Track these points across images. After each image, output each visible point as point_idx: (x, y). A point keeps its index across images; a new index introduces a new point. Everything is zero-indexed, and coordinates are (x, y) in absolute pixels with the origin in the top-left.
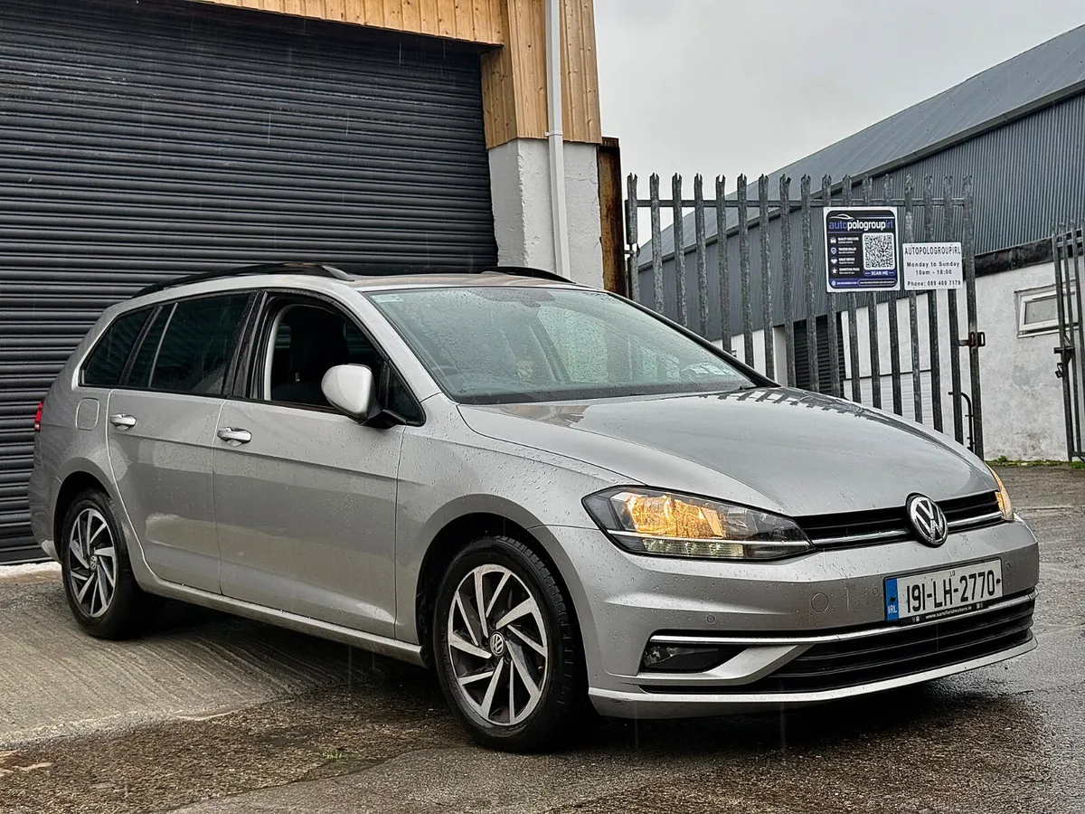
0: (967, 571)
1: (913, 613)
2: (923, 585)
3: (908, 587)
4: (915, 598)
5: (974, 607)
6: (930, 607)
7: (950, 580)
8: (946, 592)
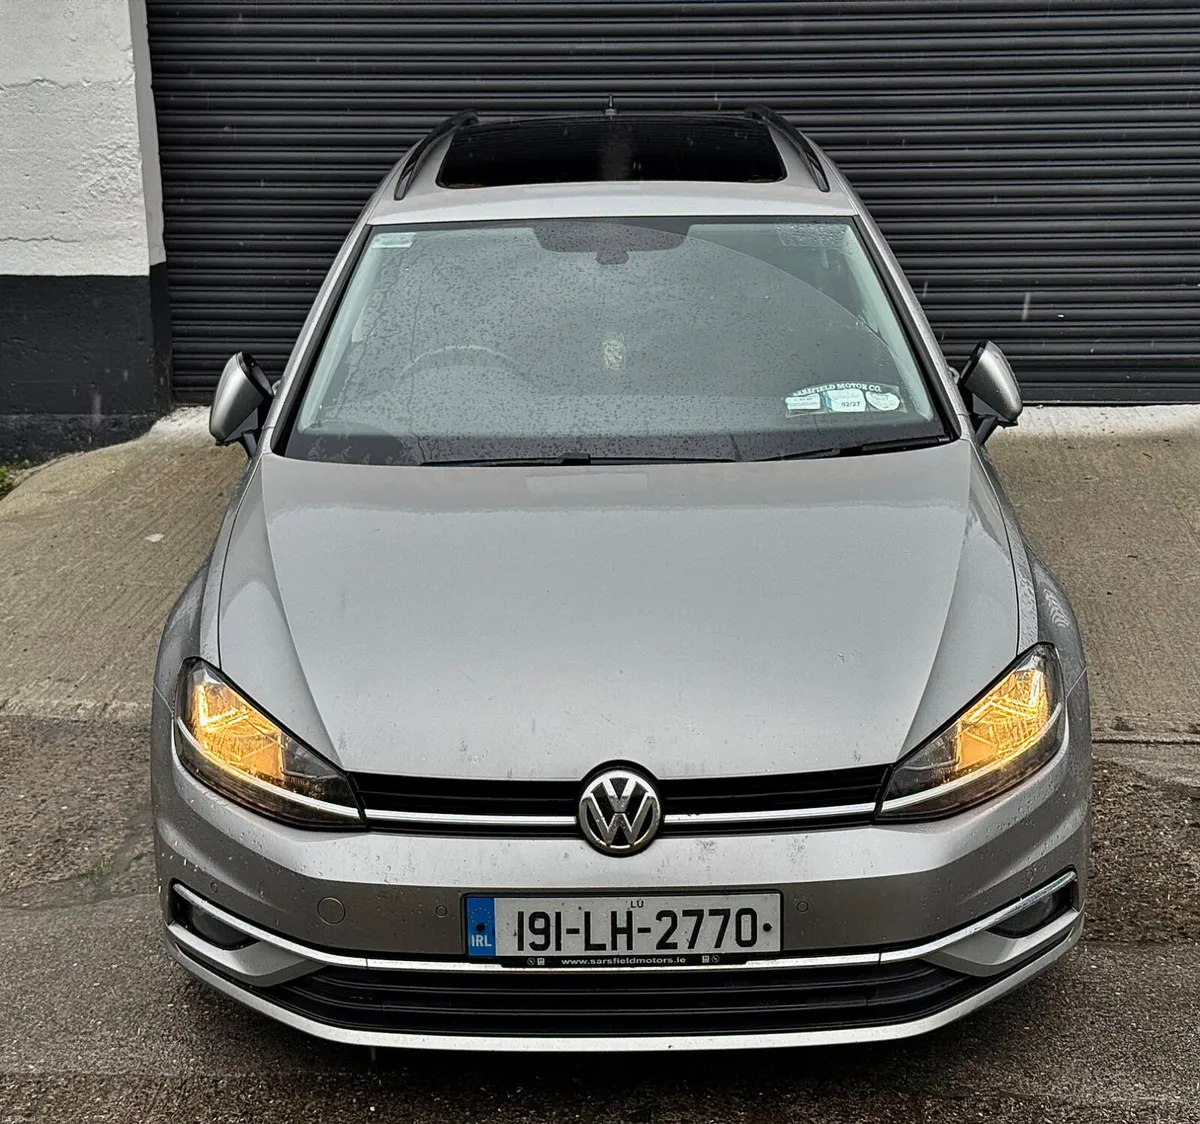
0: (677, 904)
1: (528, 952)
2: (558, 915)
3: (521, 915)
4: (535, 931)
5: (695, 959)
6: (573, 946)
7: (629, 914)
8: (616, 931)
